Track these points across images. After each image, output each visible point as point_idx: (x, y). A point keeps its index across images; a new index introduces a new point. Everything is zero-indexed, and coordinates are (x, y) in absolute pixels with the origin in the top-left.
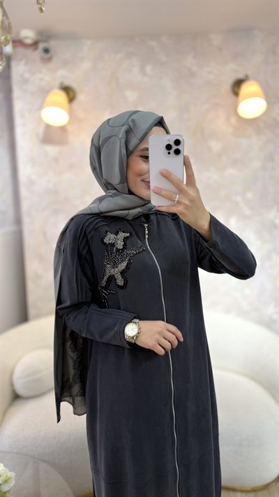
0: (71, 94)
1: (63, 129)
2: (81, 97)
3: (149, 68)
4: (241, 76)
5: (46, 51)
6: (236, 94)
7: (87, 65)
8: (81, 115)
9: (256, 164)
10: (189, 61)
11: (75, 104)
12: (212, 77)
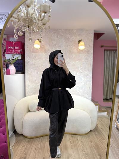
1: (37, 49)
2: (42, 42)
3: (59, 36)
4: (80, 40)
6: (79, 43)
7: (44, 34)
8: (42, 47)
9: (83, 60)
10: (68, 35)
12: (73, 39)
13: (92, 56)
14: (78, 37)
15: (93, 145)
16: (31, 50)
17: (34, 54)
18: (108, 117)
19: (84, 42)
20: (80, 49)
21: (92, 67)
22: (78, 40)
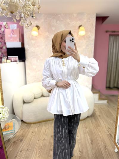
0: (39, 28)
1: (36, 36)
2: (41, 28)
3: (58, 22)
4: (81, 25)
5: (33, 17)
6: (79, 28)
7: (42, 20)
8: (41, 33)
9: (84, 47)
10: (68, 20)
11: (39, 30)
12: (74, 25)
13: (93, 42)
14: (79, 22)
15: (87, 131)
16: (30, 38)
17: (33, 42)
18: (108, 105)
19: (85, 28)
20: (81, 35)
21: (93, 54)
22: (79, 26)
